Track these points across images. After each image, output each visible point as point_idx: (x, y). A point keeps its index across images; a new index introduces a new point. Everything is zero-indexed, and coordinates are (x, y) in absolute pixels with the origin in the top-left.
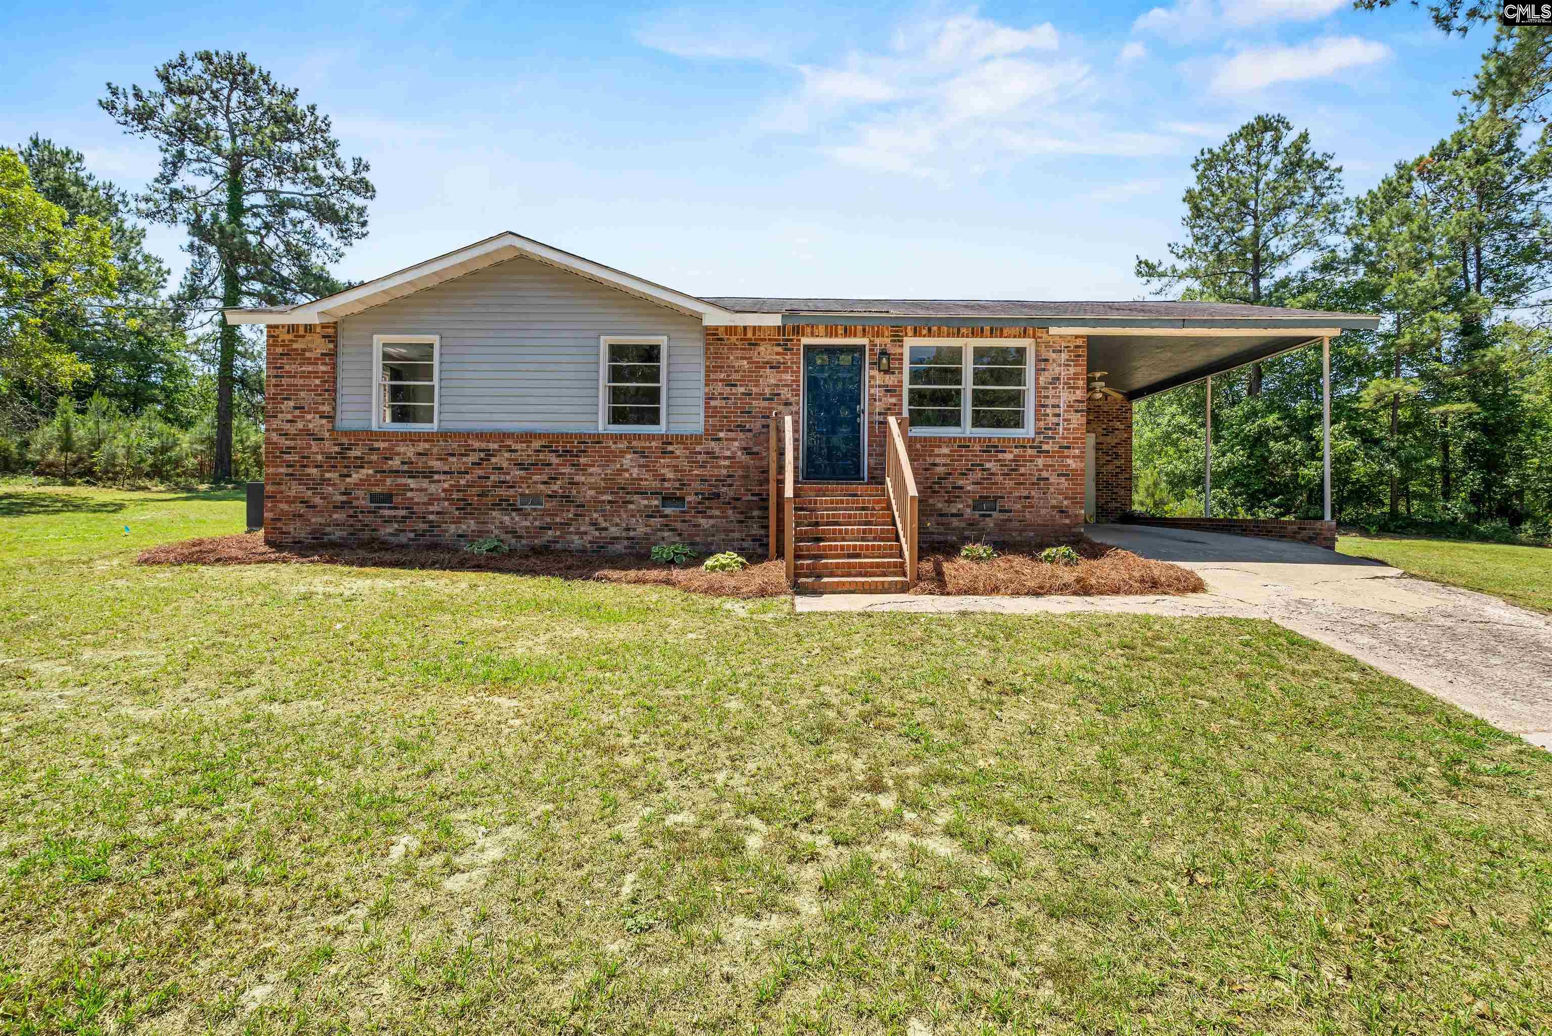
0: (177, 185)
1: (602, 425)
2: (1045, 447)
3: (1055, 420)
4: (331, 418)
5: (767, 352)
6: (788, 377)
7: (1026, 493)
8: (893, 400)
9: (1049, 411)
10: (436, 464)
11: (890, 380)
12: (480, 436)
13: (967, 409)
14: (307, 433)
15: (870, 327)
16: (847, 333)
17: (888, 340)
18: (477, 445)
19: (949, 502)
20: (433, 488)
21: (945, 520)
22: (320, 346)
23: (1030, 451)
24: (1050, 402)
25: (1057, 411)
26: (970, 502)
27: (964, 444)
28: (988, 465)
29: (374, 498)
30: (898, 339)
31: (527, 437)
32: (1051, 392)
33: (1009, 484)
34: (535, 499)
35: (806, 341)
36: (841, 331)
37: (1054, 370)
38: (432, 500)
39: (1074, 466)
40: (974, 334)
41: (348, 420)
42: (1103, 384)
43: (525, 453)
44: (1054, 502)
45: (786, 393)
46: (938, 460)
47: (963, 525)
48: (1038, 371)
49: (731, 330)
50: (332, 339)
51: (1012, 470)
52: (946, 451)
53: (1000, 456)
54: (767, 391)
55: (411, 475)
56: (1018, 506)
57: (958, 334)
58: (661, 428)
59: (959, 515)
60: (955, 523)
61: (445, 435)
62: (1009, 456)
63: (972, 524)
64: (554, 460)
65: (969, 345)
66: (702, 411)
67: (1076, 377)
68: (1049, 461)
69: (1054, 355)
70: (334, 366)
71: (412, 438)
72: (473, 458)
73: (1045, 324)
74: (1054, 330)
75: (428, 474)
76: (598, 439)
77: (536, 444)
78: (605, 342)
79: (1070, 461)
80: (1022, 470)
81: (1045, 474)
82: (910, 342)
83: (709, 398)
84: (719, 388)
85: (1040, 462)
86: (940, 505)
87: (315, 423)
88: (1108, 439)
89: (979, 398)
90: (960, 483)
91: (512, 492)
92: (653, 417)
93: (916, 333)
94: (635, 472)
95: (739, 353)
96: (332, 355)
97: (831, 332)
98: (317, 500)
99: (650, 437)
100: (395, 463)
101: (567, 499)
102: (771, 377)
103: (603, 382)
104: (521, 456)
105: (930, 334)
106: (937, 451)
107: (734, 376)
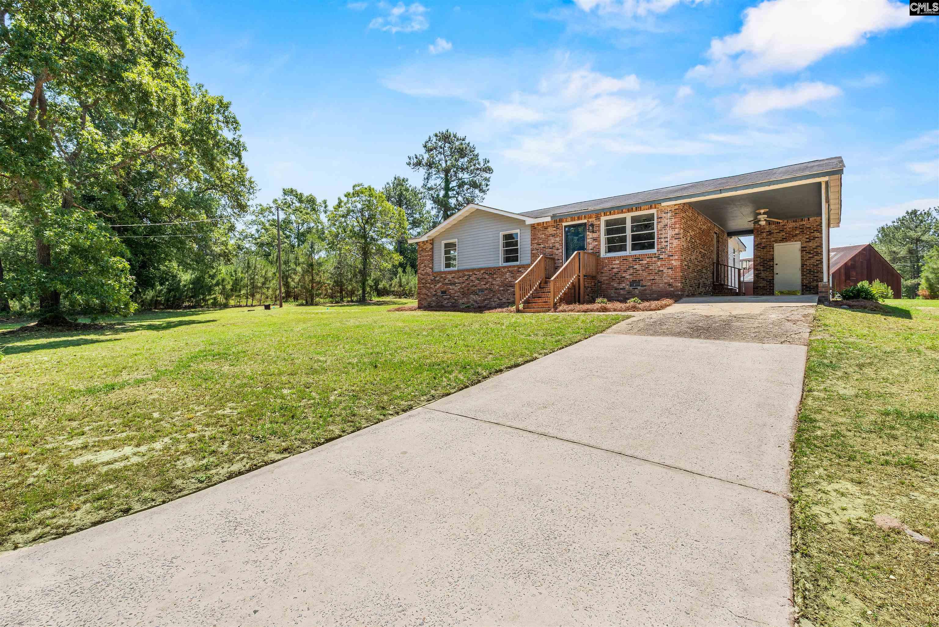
0: (429, 185)
1: (501, 263)
2: (661, 257)
3: (666, 244)
4: (432, 268)
5: (551, 230)
6: (558, 239)
7: (653, 278)
8: (596, 243)
9: (662, 240)
10: (456, 280)
11: (595, 235)
12: (468, 270)
13: (629, 243)
14: (426, 273)
15: (588, 214)
16: (579, 219)
17: (594, 219)
18: (467, 273)
19: (619, 283)
20: (456, 288)
21: (618, 291)
22: (430, 246)
23: (654, 259)
24: (663, 236)
25: (666, 240)
26: (628, 283)
27: (625, 259)
28: (635, 267)
29: (442, 292)
30: (598, 218)
31: (479, 270)
32: (663, 232)
33: (645, 274)
34: (482, 290)
35: (564, 224)
36: (576, 218)
37: (664, 221)
38: (456, 292)
39: (675, 264)
40: (629, 211)
41: (436, 269)
42: (766, 216)
43: (479, 274)
44: (666, 281)
45: (557, 245)
46: (614, 266)
47: (625, 293)
48: (658, 223)
49: (538, 224)
50: (432, 244)
51: (646, 267)
52: (617, 262)
53: (641, 262)
54: (551, 245)
55: (451, 284)
56: (649, 284)
57: (622, 212)
58: (518, 263)
59: (623, 289)
60: (622, 292)
61: (458, 271)
62: (645, 262)
63: (629, 292)
64: (487, 277)
65: (628, 216)
66: (530, 255)
67: (675, 223)
68: (663, 263)
69: (664, 215)
70: (433, 252)
71: (451, 273)
72: (466, 278)
73: (659, 202)
74: (663, 204)
75: (454, 284)
76: (499, 268)
77: (482, 272)
78: (501, 234)
79: (673, 262)
80: (651, 268)
81: (661, 269)
82: (603, 219)
83: (532, 250)
84: (535, 246)
85: (659, 263)
86: (615, 285)
87: (429, 270)
88: (811, 244)
89: (634, 238)
90: (624, 275)
91: (475, 288)
92: (516, 259)
93: (605, 215)
94: (510, 279)
95: (541, 232)
96: (432, 249)
97: (573, 219)
98: (429, 294)
99: (514, 266)
100: (447, 281)
101: (490, 290)
102: (552, 240)
103: (501, 249)
104: (478, 276)
105: (610, 214)
106: (614, 262)
107: (540, 241)
